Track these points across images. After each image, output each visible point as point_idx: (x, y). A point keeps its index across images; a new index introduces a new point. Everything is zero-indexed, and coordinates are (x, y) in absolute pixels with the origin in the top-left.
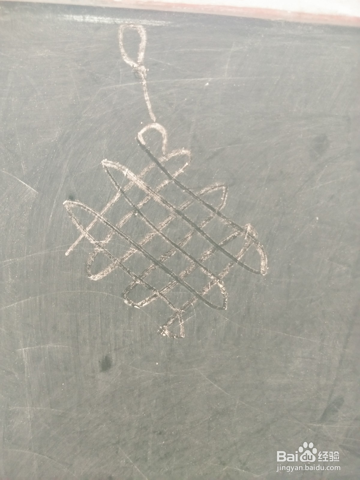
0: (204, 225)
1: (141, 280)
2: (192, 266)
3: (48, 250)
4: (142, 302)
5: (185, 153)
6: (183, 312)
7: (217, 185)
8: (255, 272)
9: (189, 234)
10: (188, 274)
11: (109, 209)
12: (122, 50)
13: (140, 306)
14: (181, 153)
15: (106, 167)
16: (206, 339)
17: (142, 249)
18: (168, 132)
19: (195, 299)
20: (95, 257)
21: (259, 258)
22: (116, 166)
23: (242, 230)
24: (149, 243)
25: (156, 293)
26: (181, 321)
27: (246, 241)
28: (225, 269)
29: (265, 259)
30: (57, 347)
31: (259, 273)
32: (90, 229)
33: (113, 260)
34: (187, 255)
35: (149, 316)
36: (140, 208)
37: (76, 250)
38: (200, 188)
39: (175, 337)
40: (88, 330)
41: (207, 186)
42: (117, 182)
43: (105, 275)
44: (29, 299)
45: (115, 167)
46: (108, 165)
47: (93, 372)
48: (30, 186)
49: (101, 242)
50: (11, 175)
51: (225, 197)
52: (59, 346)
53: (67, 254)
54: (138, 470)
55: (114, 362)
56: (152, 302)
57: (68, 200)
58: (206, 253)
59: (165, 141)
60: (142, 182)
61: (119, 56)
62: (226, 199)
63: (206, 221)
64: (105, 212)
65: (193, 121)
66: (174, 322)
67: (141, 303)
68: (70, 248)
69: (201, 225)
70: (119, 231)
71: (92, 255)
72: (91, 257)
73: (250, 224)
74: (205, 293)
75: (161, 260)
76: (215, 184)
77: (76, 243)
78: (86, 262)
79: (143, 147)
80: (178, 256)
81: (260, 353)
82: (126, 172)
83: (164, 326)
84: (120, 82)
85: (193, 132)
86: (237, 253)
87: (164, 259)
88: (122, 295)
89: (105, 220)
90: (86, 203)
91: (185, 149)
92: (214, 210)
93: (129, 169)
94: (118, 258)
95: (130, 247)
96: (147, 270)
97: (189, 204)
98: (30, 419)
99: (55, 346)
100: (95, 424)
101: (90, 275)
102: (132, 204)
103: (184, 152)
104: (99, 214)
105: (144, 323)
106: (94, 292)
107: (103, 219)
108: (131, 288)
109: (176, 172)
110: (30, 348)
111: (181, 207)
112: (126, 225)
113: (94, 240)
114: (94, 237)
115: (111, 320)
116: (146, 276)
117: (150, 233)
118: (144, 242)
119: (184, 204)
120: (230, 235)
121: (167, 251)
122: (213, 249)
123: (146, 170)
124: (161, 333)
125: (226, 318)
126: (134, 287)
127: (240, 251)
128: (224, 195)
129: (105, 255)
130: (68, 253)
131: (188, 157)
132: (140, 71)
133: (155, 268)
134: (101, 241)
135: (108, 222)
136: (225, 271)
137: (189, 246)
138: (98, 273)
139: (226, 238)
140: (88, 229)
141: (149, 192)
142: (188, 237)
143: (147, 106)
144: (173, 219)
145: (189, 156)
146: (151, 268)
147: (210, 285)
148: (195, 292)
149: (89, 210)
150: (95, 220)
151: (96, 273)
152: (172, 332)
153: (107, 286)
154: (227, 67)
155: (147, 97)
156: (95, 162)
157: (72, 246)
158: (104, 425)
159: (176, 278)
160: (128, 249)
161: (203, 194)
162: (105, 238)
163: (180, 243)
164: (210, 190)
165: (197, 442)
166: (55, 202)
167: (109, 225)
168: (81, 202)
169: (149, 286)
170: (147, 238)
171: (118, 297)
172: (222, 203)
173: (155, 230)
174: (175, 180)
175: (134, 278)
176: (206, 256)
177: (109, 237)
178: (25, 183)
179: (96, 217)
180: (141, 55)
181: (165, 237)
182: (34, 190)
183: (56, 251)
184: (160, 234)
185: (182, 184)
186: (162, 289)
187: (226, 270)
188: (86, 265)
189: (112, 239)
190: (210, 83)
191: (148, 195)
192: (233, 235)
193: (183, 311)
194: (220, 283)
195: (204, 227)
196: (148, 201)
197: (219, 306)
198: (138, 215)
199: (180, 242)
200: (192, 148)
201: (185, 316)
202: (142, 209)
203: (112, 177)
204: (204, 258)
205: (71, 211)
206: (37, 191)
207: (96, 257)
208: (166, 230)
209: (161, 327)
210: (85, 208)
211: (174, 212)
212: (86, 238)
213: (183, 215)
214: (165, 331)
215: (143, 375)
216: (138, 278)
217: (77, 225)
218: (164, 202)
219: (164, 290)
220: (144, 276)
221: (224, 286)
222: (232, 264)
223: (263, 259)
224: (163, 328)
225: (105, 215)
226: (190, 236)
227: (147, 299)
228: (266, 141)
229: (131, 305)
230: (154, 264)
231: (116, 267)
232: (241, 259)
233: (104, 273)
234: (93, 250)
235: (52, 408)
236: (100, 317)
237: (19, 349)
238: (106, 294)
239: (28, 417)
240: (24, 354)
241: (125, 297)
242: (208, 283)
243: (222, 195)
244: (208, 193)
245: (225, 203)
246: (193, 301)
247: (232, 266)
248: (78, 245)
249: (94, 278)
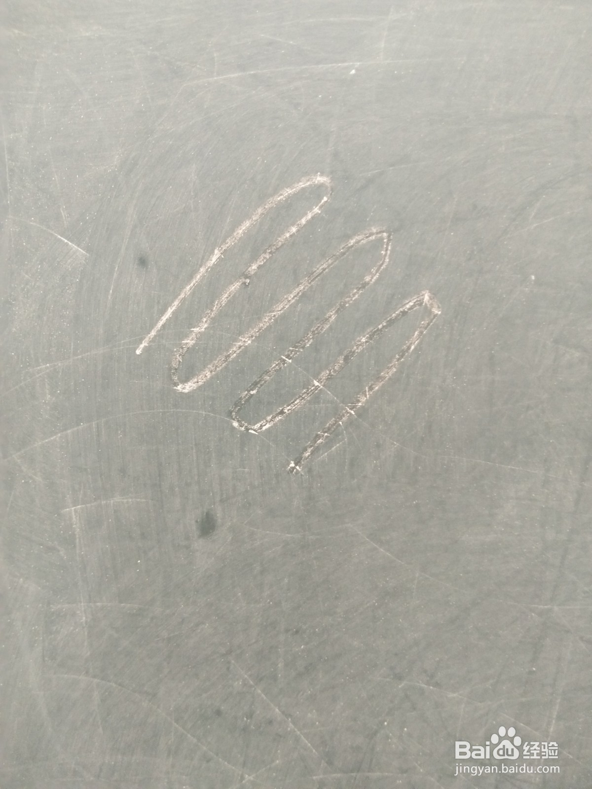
3: (107, 346)
4: (260, 423)
5: (322, 181)
6: (327, 437)
7: (374, 230)
9: (331, 312)
10: (332, 375)
11: (203, 276)
13: (258, 429)
14: (315, 182)
16: (365, 477)
20: (184, 355)
24: (269, 328)
26: (324, 450)
28: (390, 365)
30: (128, 502)
32: (175, 310)
35: (273, 446)
37: (153, 344)
38: (347, 237)
40: (176, 473)
41: (359, 233)
43: (200, 383)
44: (80, 427)
47: (187, 538)
48: (75, 245)
49: (193, 331)
50: (44, 229)
51: (387, 250)
52: (130, 500)
53: (138, 352)
54: (263, 695)
55: (219, 520)
56: (276, 423)
57: (137, 265)
58: (360, 341)
62: (389, 252)
63: (359, 289)
64: (196, 282)
65: (332, 130)
66: (312, 453)
67: (259, 426)
68: (143, 342)
71: (179, 351)
72: (178, 356)
73: (428, 291)
74: (360, 404)
76: (371, 229)
77: (153, 333)
78: (169, 363)
80: (316, 348)
81: (450, 494)
84: (215, 74)
85: (333, 148)
87: (293, 353)
91: (322, 174)
94: (220, 354)
95: (240, 336)
96: (267, 372)
98: (86, 622)
99: (125, 501)
100: (192, 624)
101: (176, 384)
103: (320, 179)
105: (266, 456)
106: (184, 411)
108: (243, 402)
109: (309, 212)
110: (83, 506)
111: (318, 269)
112: (231, 302)
116: (266, 382)
117: (270, 312)
118: (262, 327)
119: (323, 265)
120: (397, 310)
121: (298, 341)
122: (370, 333)
123: (260, 211)
125: (395, 443)
126: (247, 401)
127: (414, 335)
128: (385, 246)
130: (141, 350)
131: (327, 188)
134: (192, 329)
136: (390, 368)
137: (334, 331)
138: (189, 381)
139: (391, 315)
142: (330, 317)
144: (306, 288)
145: (329, 185)
146: (274, 368)
147: (369, 391)
151: (186, 380)
152: (310, 468)
153: (204, 401)
154: (382, 45)
156: (178, 201)
157: (147, 339)
158: (207, 625)
160: (236, 340)
161: (352, 246)
162: (199, 323)
163: (319, 327)
164: (363, 239)
165: (356, 643)
166: (116, 269)
171: (222, 417)
172: (383, 260)
176: (360, 345)
177: (206, 322)
178: (68, 240)
182: (82, 251)
183: (122, 348)
185: (319, 232)
187: (392, 366)
188: (170, 369)
189: (210, 324)
190: (357, 70)
192: (401, 309)
193: (326, 434)
196: (265, 261)
198: (250, 284)
199: (319, 325)
200: (332, 173)
201: (330, 442)
202: (255, 274)
204: (357, 348)
206: (87, 253)
207: (186, 355)
208: (295, 307)
215: (267, 540)
219: (296, 402)
220: (263, 382)
226: (334, 314)
227: (269, 418)
228: (449, 158)
229: (243, 429)
232: (416, 348)
233: (200, 380)
234: (181, 344)
235: (121, 602)
236: (194, 451)
237: (66, 509)
238: (204, 413)
239: (82, 621)
240: (74, 516)
241: (234, 417)
242: (365, 388)
243: (382, 246)
244: (360, 244)
245: (387, 260)
246: (342, 419)
247: (402, 360)
248: (155, 336)
249: (184, 388)
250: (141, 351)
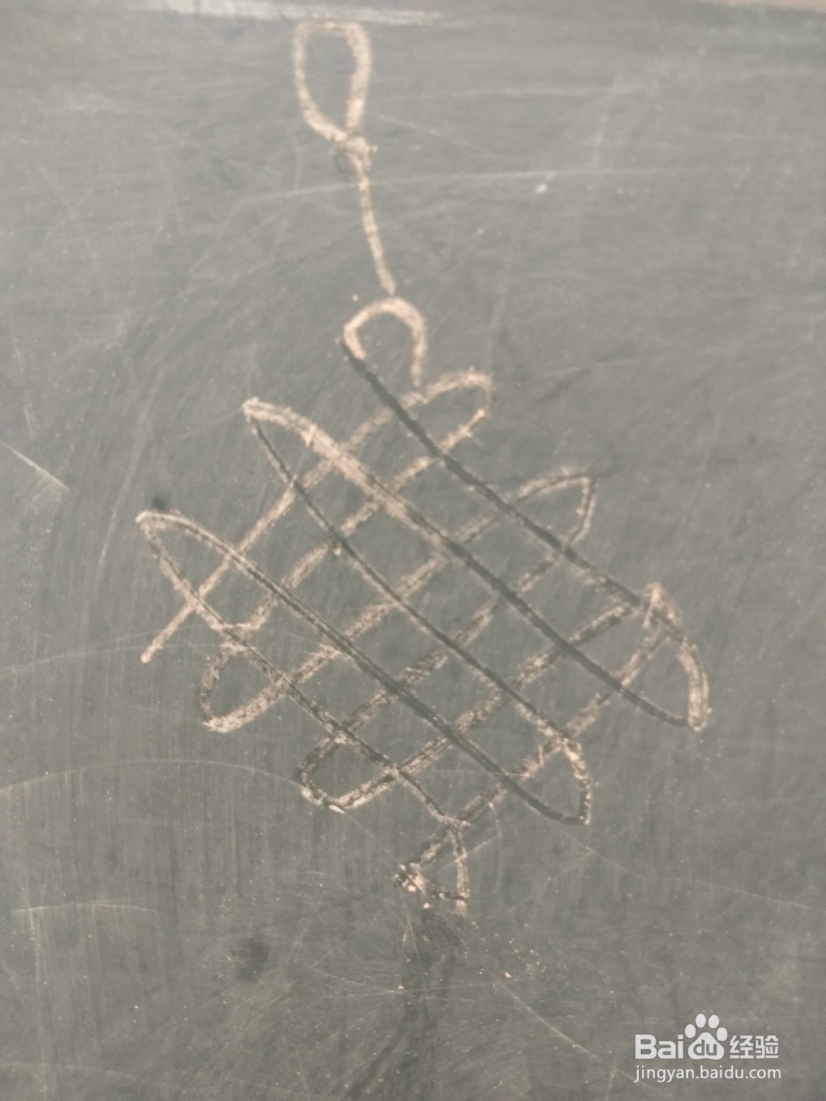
0: (526, 585)
1: (350, 735)
2: (492, 700)
3: (94, 646)
4: (350, 795)
5: (476, 382)
6: (466, 828)
7: (566, 473)
8: (672, 721)
9: (483, 609)
10: (480, 721)
11: (262, 537)
12: (304, 95)
13: (346, 805)
14: (464, 383)
15: (254, 420)
16: (531, 903)
17: (354, 649)
18: (430, 323)
19: (500, 790)
20: (222, 669)
21: (684, 682)
22: (283, 417)
23: (635, 601)
24: (372, 632)
25: (390, 770)
26: (460, 852)
27: (646, 634)
28: (585, 710)
29: (700, 685)
30: (119, 910)
31: (683, 723)
32: (211, 590)
33: (272, 677)
34: (479, 667)
35: (371, 836)
36: (347, 534)
37: (171, 647)
38: (517, 481)
39: (441, 895)
40: (201, 869)
41: (538, 476)
42: (286, 463)
43: (249, 719)
44: (44, 779)
45: (280, 420)
46: (261, 415)
48: (46, 471)
49: (240, 628)
51: (587, 507)
52: (123, 907)
53: (145, 658)
56: (378, 797)
57: (151, 509)
58: (531, 664)
59: (420, 350)
60: (354, 463)
61: (294, 110)
62: (590, 512)
63: (534, 573)
64: (250, 544)
65: (499, 292)
66: (439, 853)
67: (348, 799)
68: (154, 641)
69: (517, 585)
70: (288, 597)
71: (215, 661)
72: (212, 668)
73: (659, 584)
74: (527, 775)
75: (404, 681)
76: (560, 470)
77: (172, 628)
78: (198, 681)
79: (357, 364)
80: (453, 671)
81: (682, 944)
82: (312, 434)
83: (412, 864)
84: (297, 184)
85: (499, 325)
86: (619, 666)
87: (412, 677)
88: (297, 775)
89: (250, 565)
90: (200, 518)
91: (478, 370)
92: (555, 543)
93: (319, 427)
94: (286, 670)
95: (320, 641)
96: (365, 707)
97: (488, 526)
98: (49, 1094)
99: (115, 907)
101: (207, 718)
102: (327, 524)
103: (473, 378)
104: (235, 549)
105: (357, 853)
106: (218, 763)
107: (244, 564)
108: (322, 756)
109: (450, 434)
110: (48, 908)
111: (463, 534)
112: (309, 581)
113: (221, 622)
114: (221, 612)
115: (266, 843)
116: (362, 724)
117: (375, 604)
118: (360, 629)
119: (472, 526)
120: (600, 615)
121: (422, 657)
122: (551, 652)
123: (365, 428)
124: (404, 884)
125: (588, 848)
126: (330, 754)
127: (630, 660)
128: (584, 501)
129: (251, 662)
130: (149, 655)
131: (485, 393)
132: (353, 151)
133: (389, 702)
134: (240, 625)
135: (259, 573)
136: (584, 716)
137: (486, 643)
138: (229, 713)
139: (590, 623)
140: (203, 591)
141: (374, 492)
142: (481, 618)
143: (369, 252)
144: (441, 566)
145: (488, 390)
146: (378, 700)
147: (543, 754)
148: (501, 772)
149: (206, 538)
150: (224, 567)
151: (224, 711)
152: (434, 881)
153: (254, 749)
155: (370, 227)
156: (224, 405)
157: (161, 638)
159: (448, 732)
160: (314, 648)
161: (525, 498)
162: (250, 615)
163: (460, 635)
164: (545, 487)
166: (114, 515)
167: (263, 581)
168: (187, 515)
169: (371, 751)
170: (367, 620)
171: (284, 779)
172: (578, 526)
173: (389, 597)
174: (447, 458)
175: (329, 727)
176: (532, 671)
177: (263, 614)
178: (35, 462)
179: (228, 557)
180: (356, 107)
181: (416, 615)
182: (57, 481)
183: (117, 649)
184: (403, 609)
185: (468, 469)
186: (407, 760)
187: (588, 712)
188: (198, 690)
189: (269, 618)
190: (549, 184)
191: (370, 499)
192: (609, 614)
193: (464, 823)
194: (572, 747)
195: (527, 593)
196: (370, 514)
197: (567, 814)
198: (342, 554)
199: (459, 632)
200: (496, 369)
201: (470, 839)
202: (353, 536)
203: (270, 448)
204: (527, 677)
205: (158, 542)
206: (66, 485)
207: (227, 668)
208: (419, 598)
209: (403, 867)
210: (196, 532)
211: (444, 548)
212: (200, 615)
213: (469, 557)
214: (414, 878)
216: (341, 728)
217: (175, 579)
218: (416, 517)
219: (413, 763)
220: (358, 724)
221: (582, 758)
222: (606, 697)
223: (697, 685)
224: (409, 870)
225: (252, 554)
226: (488, 614)
227: (365, 787)
228: (710, 350)
229: (319, 802)
230: (386, 690)
231: (281, 696)
232: (632, 684)
233: (248, 713)
234: (218, 649)
235: (106, 1067)
236: (233, 834)
237: (20, 909)
238: (252, 769)
239: (42, 1091)
240: (32, 923)
241: (304, 781)
242: (537, 747)
243: (579, 501)
244: (540, 494)
245: (587, 525)
246: (493, 797)
247: (607, 702)
248: (175, 633)
249: (220, 726)
250: (151, 657)
